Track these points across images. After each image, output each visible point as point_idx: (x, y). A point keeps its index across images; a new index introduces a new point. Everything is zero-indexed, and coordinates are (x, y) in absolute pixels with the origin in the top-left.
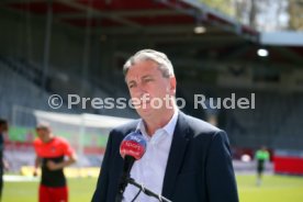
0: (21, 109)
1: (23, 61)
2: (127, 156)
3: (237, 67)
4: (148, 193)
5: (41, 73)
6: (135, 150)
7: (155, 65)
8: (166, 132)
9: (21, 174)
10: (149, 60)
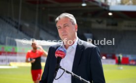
0: (10, 38)
1: (10, 18)
2: (58, 57)
3: (100, 20)
4: (67, 72)
5: (18, 24)
6: (62, 54)
7: (69, 20)
8: (73, 47)
9: (10, 65)
10: (66, 17)
